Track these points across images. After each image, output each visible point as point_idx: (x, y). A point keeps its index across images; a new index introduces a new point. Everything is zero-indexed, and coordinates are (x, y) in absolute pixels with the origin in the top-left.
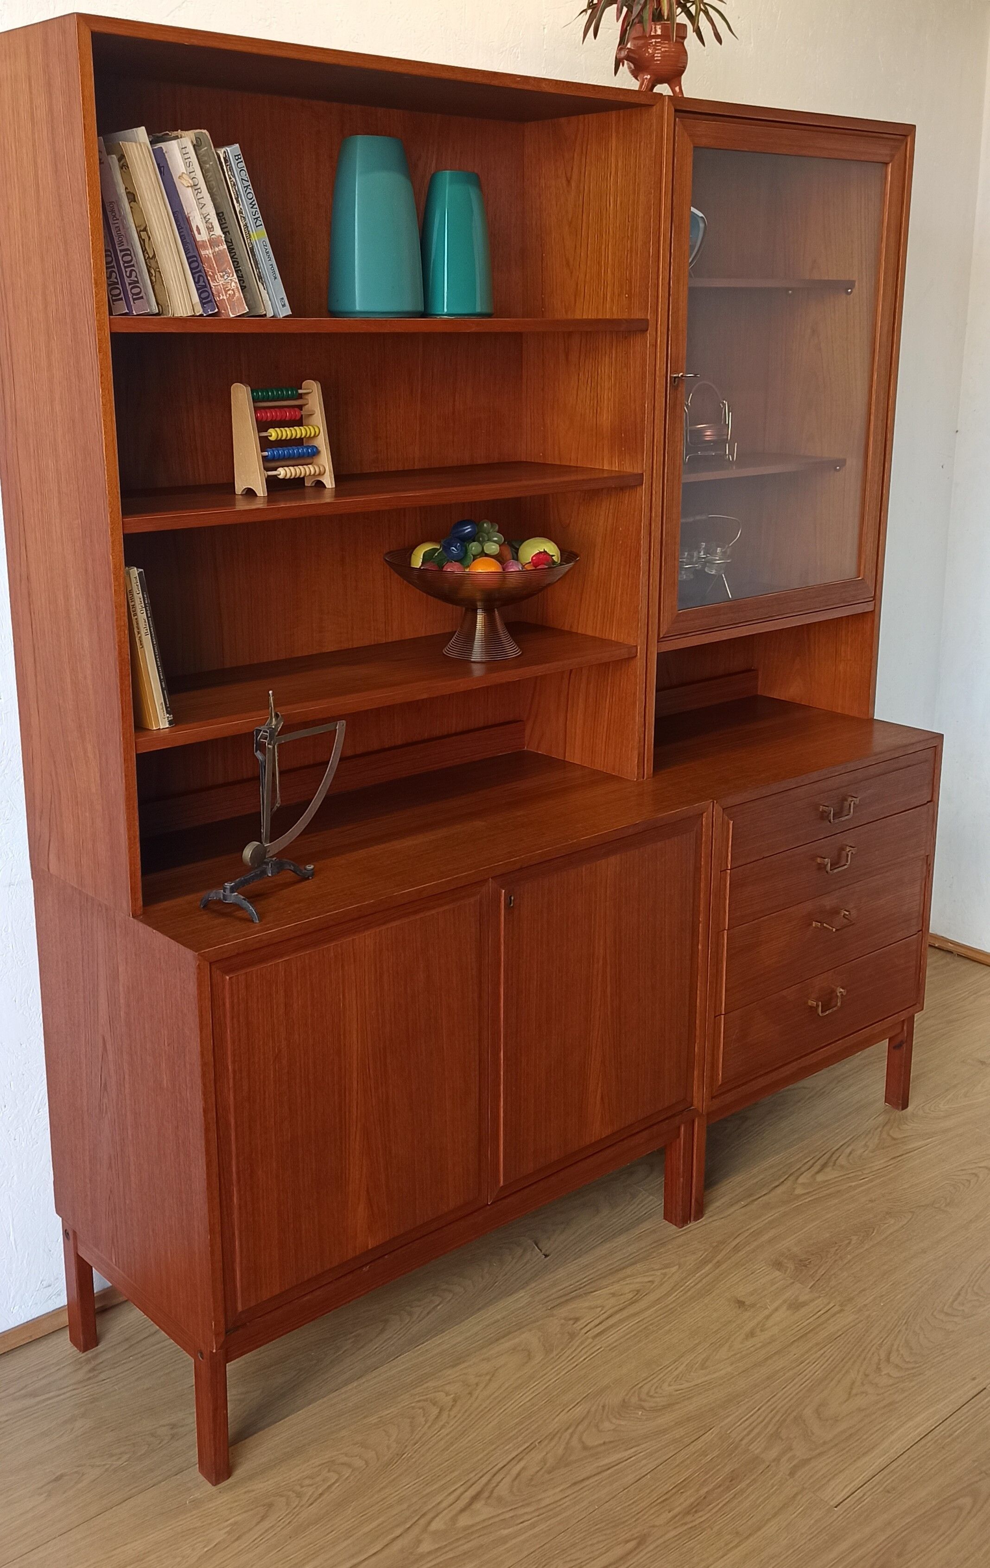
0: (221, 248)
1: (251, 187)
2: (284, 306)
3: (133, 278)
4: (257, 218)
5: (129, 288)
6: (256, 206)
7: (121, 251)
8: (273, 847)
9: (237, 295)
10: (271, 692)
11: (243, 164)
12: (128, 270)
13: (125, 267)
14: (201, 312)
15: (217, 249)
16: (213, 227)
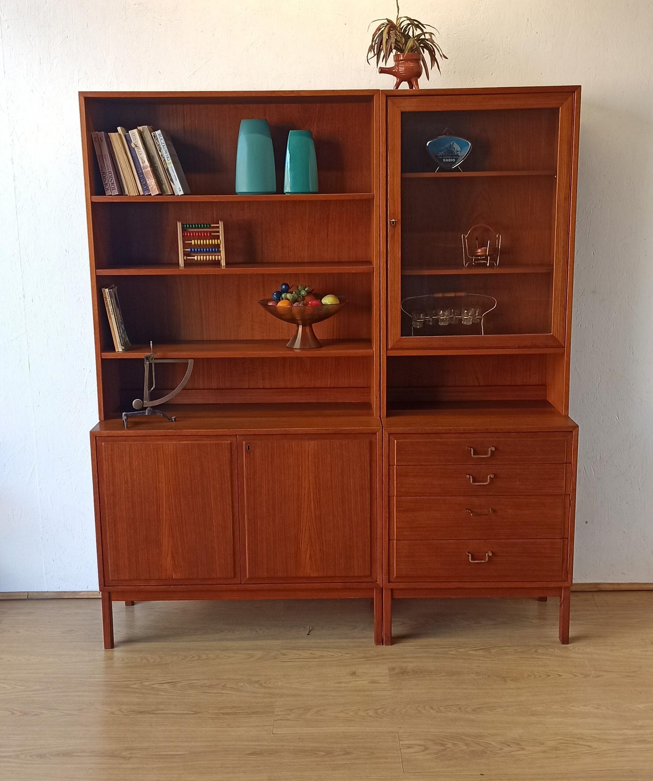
0: (148, 169)
1: (165, 145)
2: (180, 191)
3: (112, 182)
4: (168, 158)
5: (111, 185)
6: (168, 153)
7: (108, 172)
8: (148, 403)
9: (154, 187)
10: (151, 342)
11: (162, 137)
12: (110, 179)
13: (109, 178)
14: (143, 194)
15: (146, 170)
16: (145, 162)
